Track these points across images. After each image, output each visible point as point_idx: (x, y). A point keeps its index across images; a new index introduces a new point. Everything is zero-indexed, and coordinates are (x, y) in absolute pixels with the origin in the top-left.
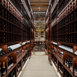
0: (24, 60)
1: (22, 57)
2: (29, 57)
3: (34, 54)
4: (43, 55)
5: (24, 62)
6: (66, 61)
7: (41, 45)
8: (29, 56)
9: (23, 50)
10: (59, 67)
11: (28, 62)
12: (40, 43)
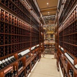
0: (33, 63)
1: (31, 61)
2: (38, 60)
3: (43, 57)
4: (52, 59)
5: (33, 65)
6: (70, 71)
7: (51, 48)
8: (38, 58)
9: (32, 54)
10: (65, 75)
11: (37, 65)
12: (50, 46)
